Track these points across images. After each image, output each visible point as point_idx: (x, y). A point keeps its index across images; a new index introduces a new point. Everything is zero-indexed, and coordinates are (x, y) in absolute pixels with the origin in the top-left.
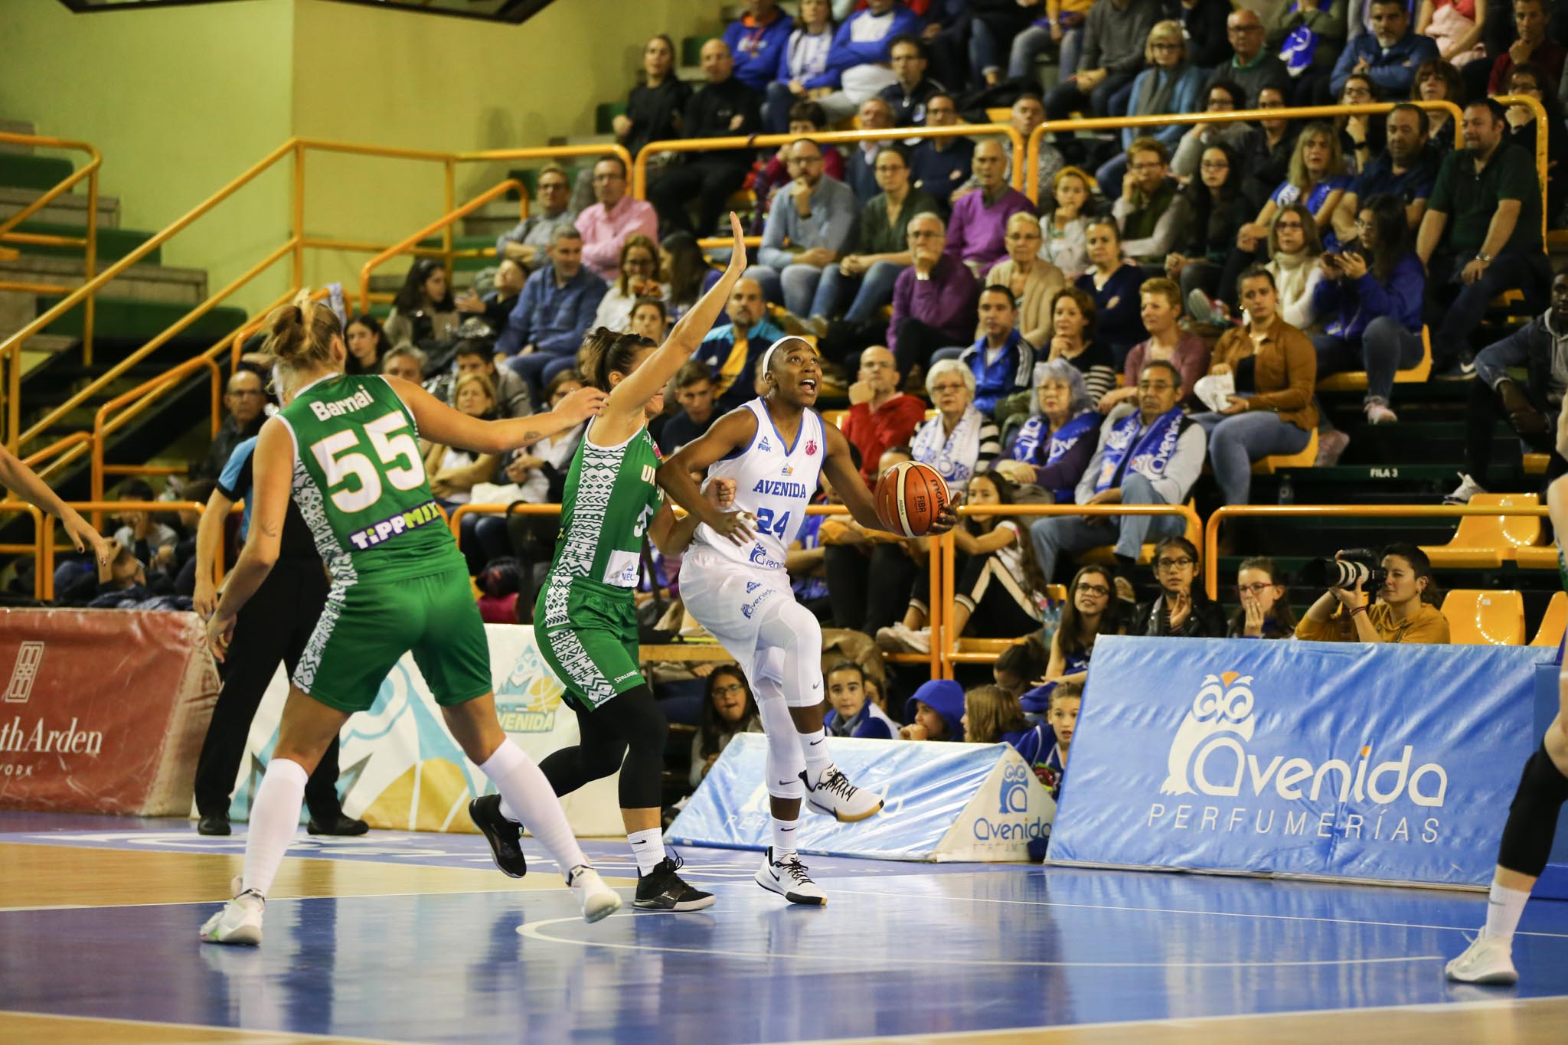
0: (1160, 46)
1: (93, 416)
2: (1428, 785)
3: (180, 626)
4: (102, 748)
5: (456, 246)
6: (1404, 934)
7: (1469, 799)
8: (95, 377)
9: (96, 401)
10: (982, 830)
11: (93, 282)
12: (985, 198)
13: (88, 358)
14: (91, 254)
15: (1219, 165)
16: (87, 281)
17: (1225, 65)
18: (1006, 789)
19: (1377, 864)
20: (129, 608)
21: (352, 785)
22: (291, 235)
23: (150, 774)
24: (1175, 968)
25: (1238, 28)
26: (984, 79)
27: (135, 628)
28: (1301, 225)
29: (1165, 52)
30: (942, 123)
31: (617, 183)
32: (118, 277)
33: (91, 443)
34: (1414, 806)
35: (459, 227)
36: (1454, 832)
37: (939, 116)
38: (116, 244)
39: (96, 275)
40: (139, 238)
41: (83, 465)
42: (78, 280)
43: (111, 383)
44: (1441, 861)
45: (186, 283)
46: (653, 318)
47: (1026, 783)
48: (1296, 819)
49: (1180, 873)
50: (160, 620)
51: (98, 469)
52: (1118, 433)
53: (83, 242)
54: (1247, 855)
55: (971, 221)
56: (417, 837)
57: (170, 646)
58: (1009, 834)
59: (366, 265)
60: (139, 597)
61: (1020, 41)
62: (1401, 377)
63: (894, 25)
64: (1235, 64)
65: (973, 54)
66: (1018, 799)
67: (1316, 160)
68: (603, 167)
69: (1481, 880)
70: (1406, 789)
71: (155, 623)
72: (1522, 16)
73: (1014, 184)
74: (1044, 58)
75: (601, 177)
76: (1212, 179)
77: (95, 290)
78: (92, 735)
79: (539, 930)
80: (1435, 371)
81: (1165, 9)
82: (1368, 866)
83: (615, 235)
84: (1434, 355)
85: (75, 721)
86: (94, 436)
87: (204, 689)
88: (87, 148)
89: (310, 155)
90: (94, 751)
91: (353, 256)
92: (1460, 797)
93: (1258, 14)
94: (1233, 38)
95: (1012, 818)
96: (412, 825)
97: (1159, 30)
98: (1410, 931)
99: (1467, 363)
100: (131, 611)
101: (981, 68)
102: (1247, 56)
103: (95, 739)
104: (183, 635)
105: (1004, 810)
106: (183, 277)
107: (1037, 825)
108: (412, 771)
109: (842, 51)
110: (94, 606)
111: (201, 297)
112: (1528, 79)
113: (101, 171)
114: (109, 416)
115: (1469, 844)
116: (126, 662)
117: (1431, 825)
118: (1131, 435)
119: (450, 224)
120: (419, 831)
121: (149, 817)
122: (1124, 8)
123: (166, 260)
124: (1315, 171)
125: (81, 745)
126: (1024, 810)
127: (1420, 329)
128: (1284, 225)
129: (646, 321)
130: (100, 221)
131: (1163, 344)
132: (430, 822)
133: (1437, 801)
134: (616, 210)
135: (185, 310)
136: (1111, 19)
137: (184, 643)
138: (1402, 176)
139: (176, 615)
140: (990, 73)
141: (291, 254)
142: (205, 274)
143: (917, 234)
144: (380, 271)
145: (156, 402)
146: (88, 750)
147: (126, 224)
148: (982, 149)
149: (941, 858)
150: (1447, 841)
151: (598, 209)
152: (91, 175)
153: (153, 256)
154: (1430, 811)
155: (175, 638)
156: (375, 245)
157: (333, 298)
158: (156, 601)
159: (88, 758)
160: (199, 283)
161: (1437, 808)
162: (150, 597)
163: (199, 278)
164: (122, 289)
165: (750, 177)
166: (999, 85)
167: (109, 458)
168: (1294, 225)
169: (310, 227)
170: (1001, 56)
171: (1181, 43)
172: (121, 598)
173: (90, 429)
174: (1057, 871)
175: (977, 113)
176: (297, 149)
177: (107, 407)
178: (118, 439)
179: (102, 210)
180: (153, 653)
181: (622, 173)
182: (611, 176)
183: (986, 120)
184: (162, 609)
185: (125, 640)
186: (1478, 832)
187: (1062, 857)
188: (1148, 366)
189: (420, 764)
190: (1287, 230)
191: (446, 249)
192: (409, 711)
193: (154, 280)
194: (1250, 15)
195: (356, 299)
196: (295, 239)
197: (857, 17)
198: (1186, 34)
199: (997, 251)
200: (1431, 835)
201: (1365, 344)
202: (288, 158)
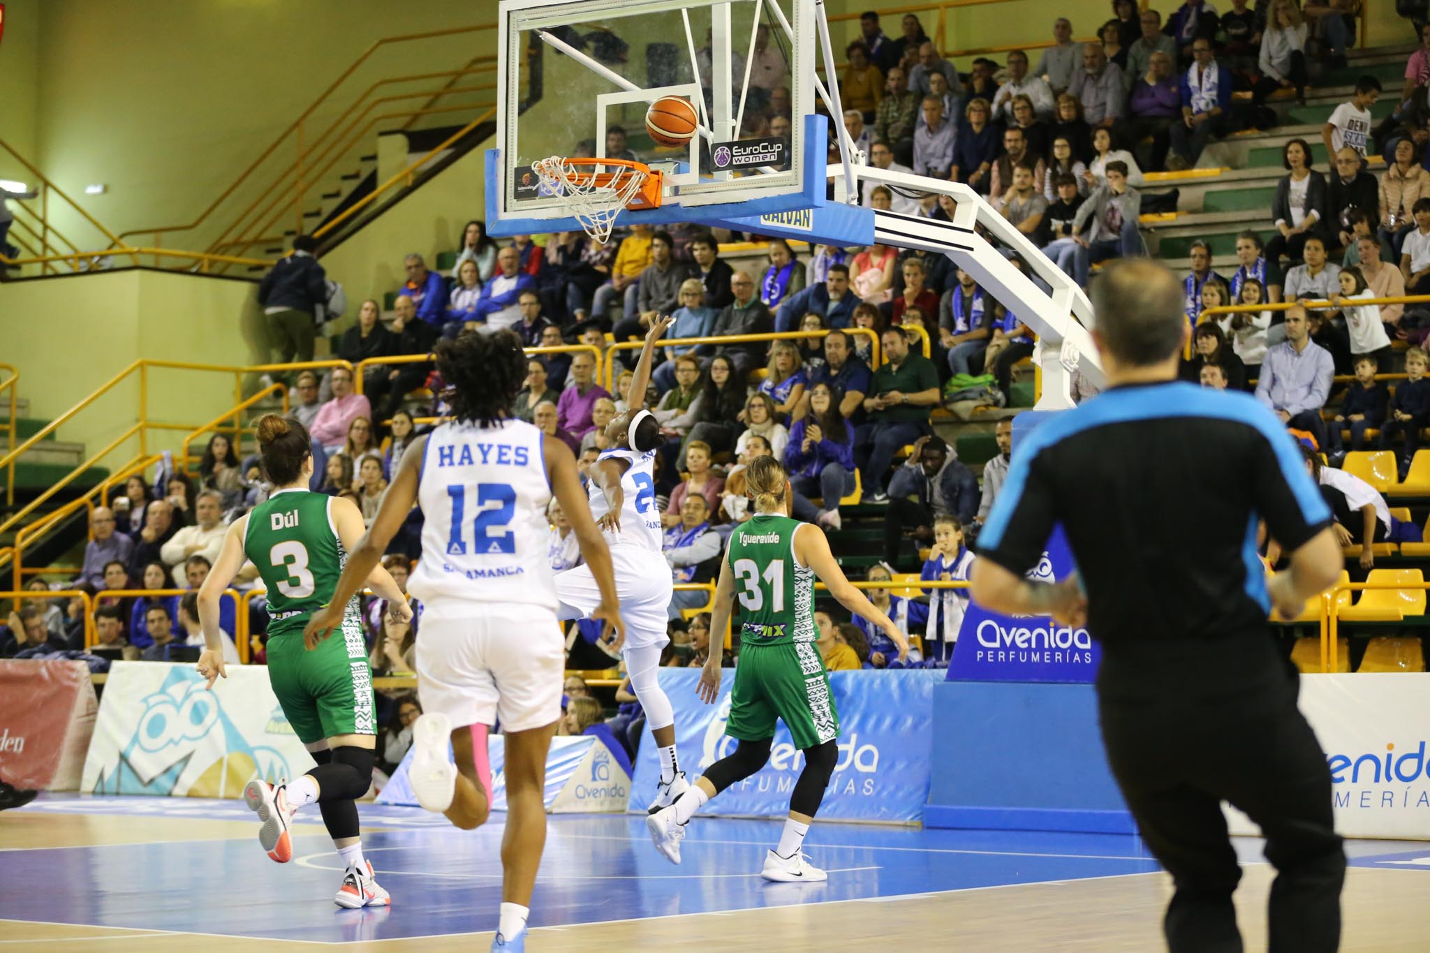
0: (687, 294)
1: (14, 538)
2: (867, 758)
3: (72, 670)
4: (24, 748)
5: (243, 426)
6: (852, 854)
7: (892, 766)
8: (15, 511)
9: (16, 528)
10: (581, 792)
11: (14, 453)
12: (579, 391)
13: (10, 501)
14: (13, 434)
15: (723, 369)
16: (10, 452)
17: (729, 307)
18: (595, 766)
19: (835, 809)
20: (39, 659)
21: (182, 770)
22: (138, 420)
23: (54, 764)
24: (708, 877)
25: (739, 284)
26: (575, 317)
27: (44, 672)
28: (764, 406)
29: (690, 298)
30: (552, 344)
31: (345, 384)
32: (30, 449)
33: (14, 555)
34: (857, 772)
35: (245, 414)
36: (883, 788)
37: (552, 339)
38: (27, 428)
39: (16, 447)
40: (40, 425)
41: (8, 569)
42: (4, 451)
43: (25, 516)
44: (875, 807)
45: (72, 452)
46: (374, 468)
47: (608, 762)
48: (784, 782)
49: (712, 817)
50: (59, 666)
51: (18, 570)
52: (669, 536)
53: (7, 427)
54: (753, 805)
55: (570, 404)
56: (225, 802)
57: (67, 683)
58: (598, 795)
59: (186, 439)
60: (46, 652)
61: (599, 292)
62: (844, 501)
63: (518, 284)
64: (735, 307)
65: (569, 302)
66: (603, 772)
67: (782, 364)
68: (338, 373)
69: (900, 817)
70: (853, 762)
71: (56, 667)
72: (908, 275)
73: (598, 382)
74: (613, 303)
75: (337, 379)
76: (718, 378)
77: (15, 458)
78: (17, 740)
79: (309, 861)
80: (864, 496)
81: (691, 272)
82: (829, 811)
83: (342, 415)
84: (863, 486)
85: (6, 731)
86: (16, 550)
87: (88, 709)
88: (9, 368)
89: (151, 370)
90: (18, 750)
91: (178, 434)
92: (886, 765)
93: (750, 274)
94: (735, 290)
95: (600, 785)
96: (222, 794)
97: (687, 285)
98: (856, 851)
99: (879, 495)
100: (41, 661)
101: (573, 309)
102: (744, 301)
103: (19, 743)
104: (74, 675)
105: (594, 779)
106: (70, 448)
107: (615, 788)
108: (220, 761)
109: (485, 302)
110: (20, 658)
111: (81, 461)
112: (916, 313)
113: (19, 382)
114: (24, 538)
115: (892, 795)
116: (38, 693)
117: (869, 783)
118: (676, 538)
119: (239, 412)
120: (226, 798)
121: (54, 792)
122: (665, 271)
123: (59, 437)
124: (783, 372)
125: (11, 747)
126: (607, 779)
127: (853, 470)
128: (754, 406)
129: (370, 470)
130: (17, 414)
131: (697, 481)
132: (232, 792)
133: (872, 768)
134: (344, 400)
135: (70, 469)
136: (657, 278)
137: (75, 680)
138: (837, 375)
139: (70, 663)
140: (579, 313)
141: (138, 434)
142: (83, 446)
143: (540, 415)
144: (194, 443)
145: (54, 528)
146: (15, 749)
147: (34, 415)
148: (577, 360)
149: (555, 810)
150: (879, 793)
151: (334, 402)
152: (12, 385)
153: (51, 436)
154: (868, 775)
155: (69, 678)
156: (190, 425)
157: (166, 461)
158: (57, 654)
159: (14, 755)
160: (80, 452)
161: (872, 773)
162: (53, 651)
163: (79, 448)
164: (31, 457)
165: (429, 380)
166: (585, 320)
167: (26, 563)
168: (760, 405)
169: (152, 415)
170: (586, 302)
171: (701, 293)
172: (34, 653)
173: (12, 545)
174: (634, 818)
175: (572, 338)
176: (142, 366)
177: (24, 531)
178: (31, 551)
179: (19, 407)
180: (55, 688)
181: (351, 377)
182: (342, 379)
183: (577, 342)
184: (61, 659)
185: (38, 679)
186: (898, 789)
187: (637, 809)
188: (689, 495)
189: (226, 757)
190: (756, 409)
191: (236, 428)
192: (219, 721)
193: (52, 450)
194: (745, 275)
195: (179, 460)
196: (140, 424)
197: (495, 280)
198: (705, 288)
199: (588, 424)
200: (869, 789)
201: (822, 481)
202: (137, 373)
